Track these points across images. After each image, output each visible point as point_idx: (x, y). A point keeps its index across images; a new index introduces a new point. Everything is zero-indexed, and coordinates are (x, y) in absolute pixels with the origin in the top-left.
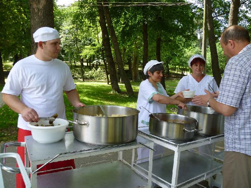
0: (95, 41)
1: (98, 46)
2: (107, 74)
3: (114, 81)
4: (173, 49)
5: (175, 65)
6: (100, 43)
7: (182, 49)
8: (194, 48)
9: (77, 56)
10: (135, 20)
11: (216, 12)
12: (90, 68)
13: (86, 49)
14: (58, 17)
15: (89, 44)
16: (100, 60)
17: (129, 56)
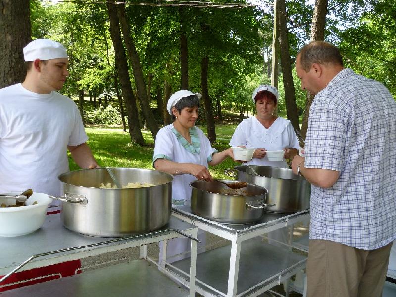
0: (103, 61)
1: (108, 69)
2: (123, 115)
3: (134, 127)
4: (228, 77)
5: (231, 102)
6: (112, 65)
7: (241, 77)
8: (259, 75)
9: (74, 85)
10: (168, 29)
11: (292, 20)
12: (94, 105)
13: (88, 74)
14: (41, 21)
15: (94, 66)
16: (112, 93)
17: (158, 87)
